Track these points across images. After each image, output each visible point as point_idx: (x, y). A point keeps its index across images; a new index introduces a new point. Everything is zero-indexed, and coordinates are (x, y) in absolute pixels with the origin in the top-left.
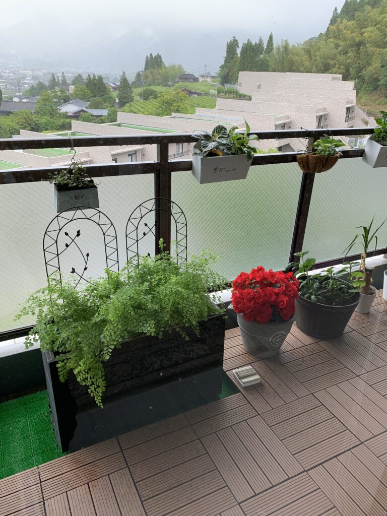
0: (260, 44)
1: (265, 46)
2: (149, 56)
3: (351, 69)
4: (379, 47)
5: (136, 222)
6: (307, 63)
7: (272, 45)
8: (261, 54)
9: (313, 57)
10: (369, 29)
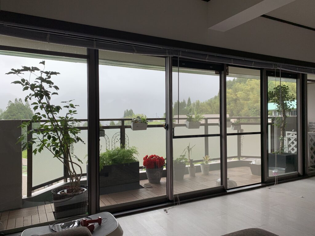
0: (184, 102)
1: (187, 103)
2: (126, 111)
3: (234, 112)
4: (246, 100)
5: (114, 138)
6: (210, 110)
7: (190, 102)
8: (185, 107)
9: (213, 107)
10: (239, 93)
